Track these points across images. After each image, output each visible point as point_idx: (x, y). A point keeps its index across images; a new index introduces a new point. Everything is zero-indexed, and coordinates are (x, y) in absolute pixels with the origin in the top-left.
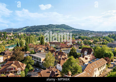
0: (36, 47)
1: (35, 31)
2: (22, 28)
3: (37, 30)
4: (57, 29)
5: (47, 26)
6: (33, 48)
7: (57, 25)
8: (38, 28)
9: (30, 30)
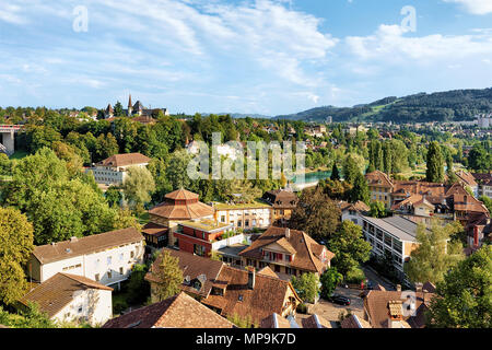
0: (400, 191)
1: (422, 119)
2: (365, 106)
3: (430, 112)
6: (386, 194)
8: (437, 106)
9: (399, 114)
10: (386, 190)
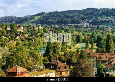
0: (100, 58)
1: (58, 23)
3: (61, 20)
4: (105, 18)
5: (83, 12)
6: (94, 60)
7: (104, 9)
8: (64, 17)
9: (48, 21)
10: (93, 58)
